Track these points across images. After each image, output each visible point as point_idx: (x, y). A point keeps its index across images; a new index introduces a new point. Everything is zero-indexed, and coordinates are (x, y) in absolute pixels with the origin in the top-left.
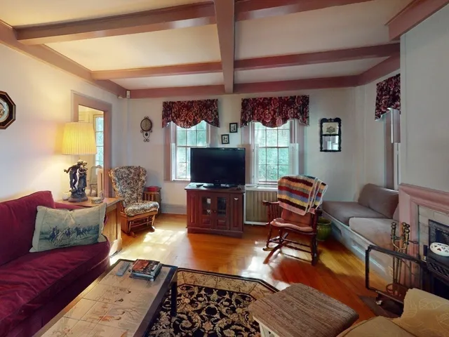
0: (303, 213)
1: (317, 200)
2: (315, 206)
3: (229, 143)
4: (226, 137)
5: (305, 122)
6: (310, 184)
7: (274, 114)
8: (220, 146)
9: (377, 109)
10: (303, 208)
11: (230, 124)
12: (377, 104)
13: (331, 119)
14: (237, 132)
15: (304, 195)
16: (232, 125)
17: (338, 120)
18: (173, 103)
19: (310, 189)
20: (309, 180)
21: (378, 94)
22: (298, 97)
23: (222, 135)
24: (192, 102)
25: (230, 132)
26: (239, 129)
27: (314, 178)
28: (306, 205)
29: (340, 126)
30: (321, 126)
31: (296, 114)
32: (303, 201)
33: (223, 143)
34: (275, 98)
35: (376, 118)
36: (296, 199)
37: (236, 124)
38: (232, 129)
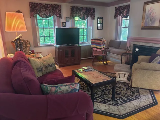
0: (100, 50)
1: (104, 45)
2: (103, 48)
3: (66, 26)
4: (64, 23)
5: (94, 18)
6: (102, 41)
7: (84, 14)
8: (62, 27)
9: (115, 15)
10: (100, 49)
11: (66, 17)
12: (115, 14)
13: (100, 18)
14: (69, 21)
15: (100, 44)
16: (67, 18)
17: (102, 18)
18: (37, 4)
19: (102, 42)
20: (101, 39)
21: (115, 11)
22: (92, 8)
23: (63, 23)
24: (48, 5)
25: (66, 21)
26: (70, 20)
27: (102, 38)
28: (101, 48)
29: (103, 20)
30: (98, 20)
31: (91, 15)
32: (100, 46)
33: (63, 26)
34: (84, 8)
35: (114, 18)
36: (98, 46)
37: (69, 17)
38: (67, 20)
